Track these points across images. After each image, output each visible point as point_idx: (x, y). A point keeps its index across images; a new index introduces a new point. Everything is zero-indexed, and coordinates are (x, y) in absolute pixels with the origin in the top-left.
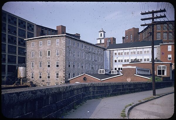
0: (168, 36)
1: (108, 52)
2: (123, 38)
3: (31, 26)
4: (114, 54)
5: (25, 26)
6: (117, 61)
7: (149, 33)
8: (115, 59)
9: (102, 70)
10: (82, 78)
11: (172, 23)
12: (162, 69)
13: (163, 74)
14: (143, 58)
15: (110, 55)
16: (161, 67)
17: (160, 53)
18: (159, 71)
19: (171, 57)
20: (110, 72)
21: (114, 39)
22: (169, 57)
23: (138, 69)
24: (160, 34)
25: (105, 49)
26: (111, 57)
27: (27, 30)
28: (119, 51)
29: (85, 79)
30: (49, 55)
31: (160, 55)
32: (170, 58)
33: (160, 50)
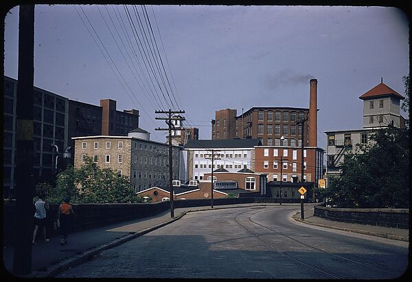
1: (185, 153)
2: (213, 122)
3: (60, 103)
4: (195, 156)
5: (53, 104)
6: (199, 166)
8: (196, 163)
9: (176, 181)
10: (152, 193)
11: (280, 110)
12: (251, 182)
13: (253, 188)
15: (188, 158)
16: (250, 179)
17: (254, 159)
18: (248, 184)
19: (267, 164)
20: (188, 183)
21: (196, 131)
22: (265, 164)
25: (181, 149)
26: (190, 160)
27: (55, 111)
28: (201, 153)
29: (156, 193)
30: (108, 161)
32: (266, 166)
33: (254, 154)
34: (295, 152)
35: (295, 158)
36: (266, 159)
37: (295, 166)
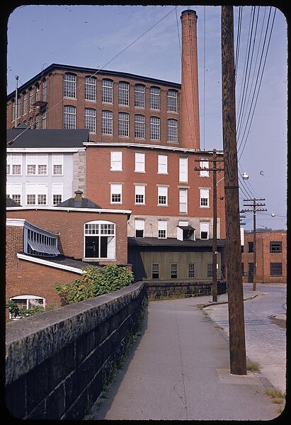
0: (100, 121)
7: (35, 105)
11: (112, 78)
12: (100, 235)
13: (104, 254)
14: (23, 189)
16: (97, 225)
17: (83, 177)
18: (91, 242)
19: (120, 192)
23: (29, 230)
24: (73, 112)
31: (83, 184)
32: (116, 198)
33: (83, 164)
34: (184, 164)
35: (184, 177)
36: (116, 177)
37: (183, 197)
